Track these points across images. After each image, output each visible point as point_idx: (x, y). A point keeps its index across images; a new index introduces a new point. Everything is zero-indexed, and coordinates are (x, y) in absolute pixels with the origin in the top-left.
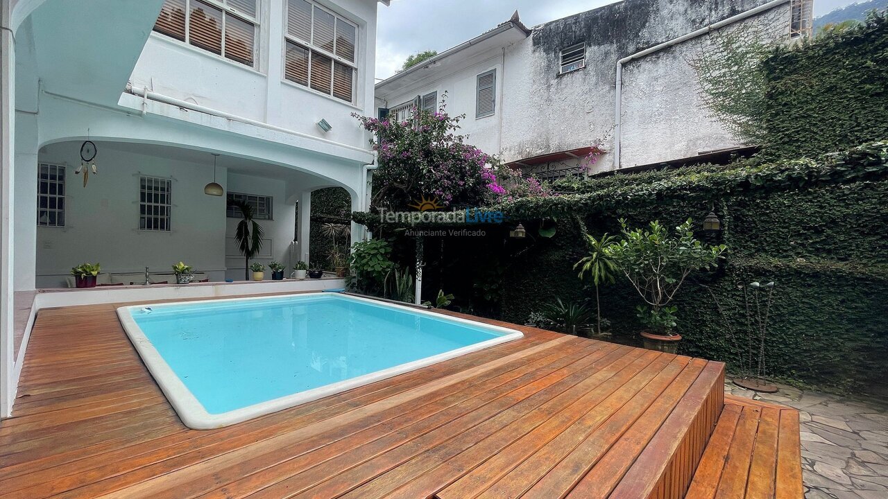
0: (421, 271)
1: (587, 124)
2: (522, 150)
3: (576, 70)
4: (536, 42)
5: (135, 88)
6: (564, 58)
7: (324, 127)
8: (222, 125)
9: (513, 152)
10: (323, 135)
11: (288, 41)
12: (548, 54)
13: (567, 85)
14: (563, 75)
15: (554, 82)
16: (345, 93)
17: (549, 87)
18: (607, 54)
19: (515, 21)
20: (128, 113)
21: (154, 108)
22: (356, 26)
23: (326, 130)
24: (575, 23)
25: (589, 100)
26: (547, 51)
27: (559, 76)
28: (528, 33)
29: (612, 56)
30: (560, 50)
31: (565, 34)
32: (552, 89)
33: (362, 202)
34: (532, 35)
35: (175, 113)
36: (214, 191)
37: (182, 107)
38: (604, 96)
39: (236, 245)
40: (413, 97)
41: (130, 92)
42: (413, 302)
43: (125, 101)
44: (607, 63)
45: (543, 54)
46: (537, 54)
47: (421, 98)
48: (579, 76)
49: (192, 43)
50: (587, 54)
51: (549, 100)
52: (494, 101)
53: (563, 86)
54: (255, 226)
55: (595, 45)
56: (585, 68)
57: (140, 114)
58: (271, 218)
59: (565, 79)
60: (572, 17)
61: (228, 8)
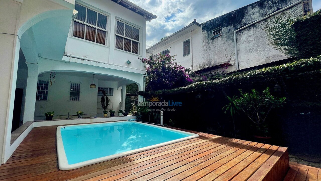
0: (162, 112)
1: (224, 55)
2: (201, 66)
3: (218, 37)
4: (203, 29)
5: (68, 55)
6: (214, 33)
7: (129, 63)
8: (94, 64)
9: (197, 67)
10: (128, 66)
11: (117, 36)
12: (208, 32)
13: (215, 42)
14: (214, 39)
15: (211, 41)
16: (136, 51)
17: (209, 43)
18: (230, 29)
19: (195, 22)
20: (65, 62)
21: (73, 60)
22: (139, 29)
23: (129, 64)
24: (217, 20)
25: (224, 46)
26: (207, 31)
27: (212, 39)
28: (200, 25)
29: (232, 30)
30: (212, 30)
31: (214, 24)
32: (210, 44)
33: (142, 88)
34: (201, 26)
35: (79, 61)
36: (93, 87)
37: (82, 59)
38: (230, 44)
39: (100, 105)
40: (161, 51)
41: (66, 56)
42: (160, 124)
43: (65, 58)
44: (230, 32)
45: (206, 32)
46: (204, 32)
47: (164, 51)
48: (220, 38)
49: (86, 39)
50: (222, 30)
51: (209, 48)
52: (189, 50)
53: (214, 42)
54: (107, 98)
55: (225, 27)
56: (222, 35)
57: (69, 62)
58: (113, 95)
59: (215, 40)
60: (216, 18)
61: (98, 28)
